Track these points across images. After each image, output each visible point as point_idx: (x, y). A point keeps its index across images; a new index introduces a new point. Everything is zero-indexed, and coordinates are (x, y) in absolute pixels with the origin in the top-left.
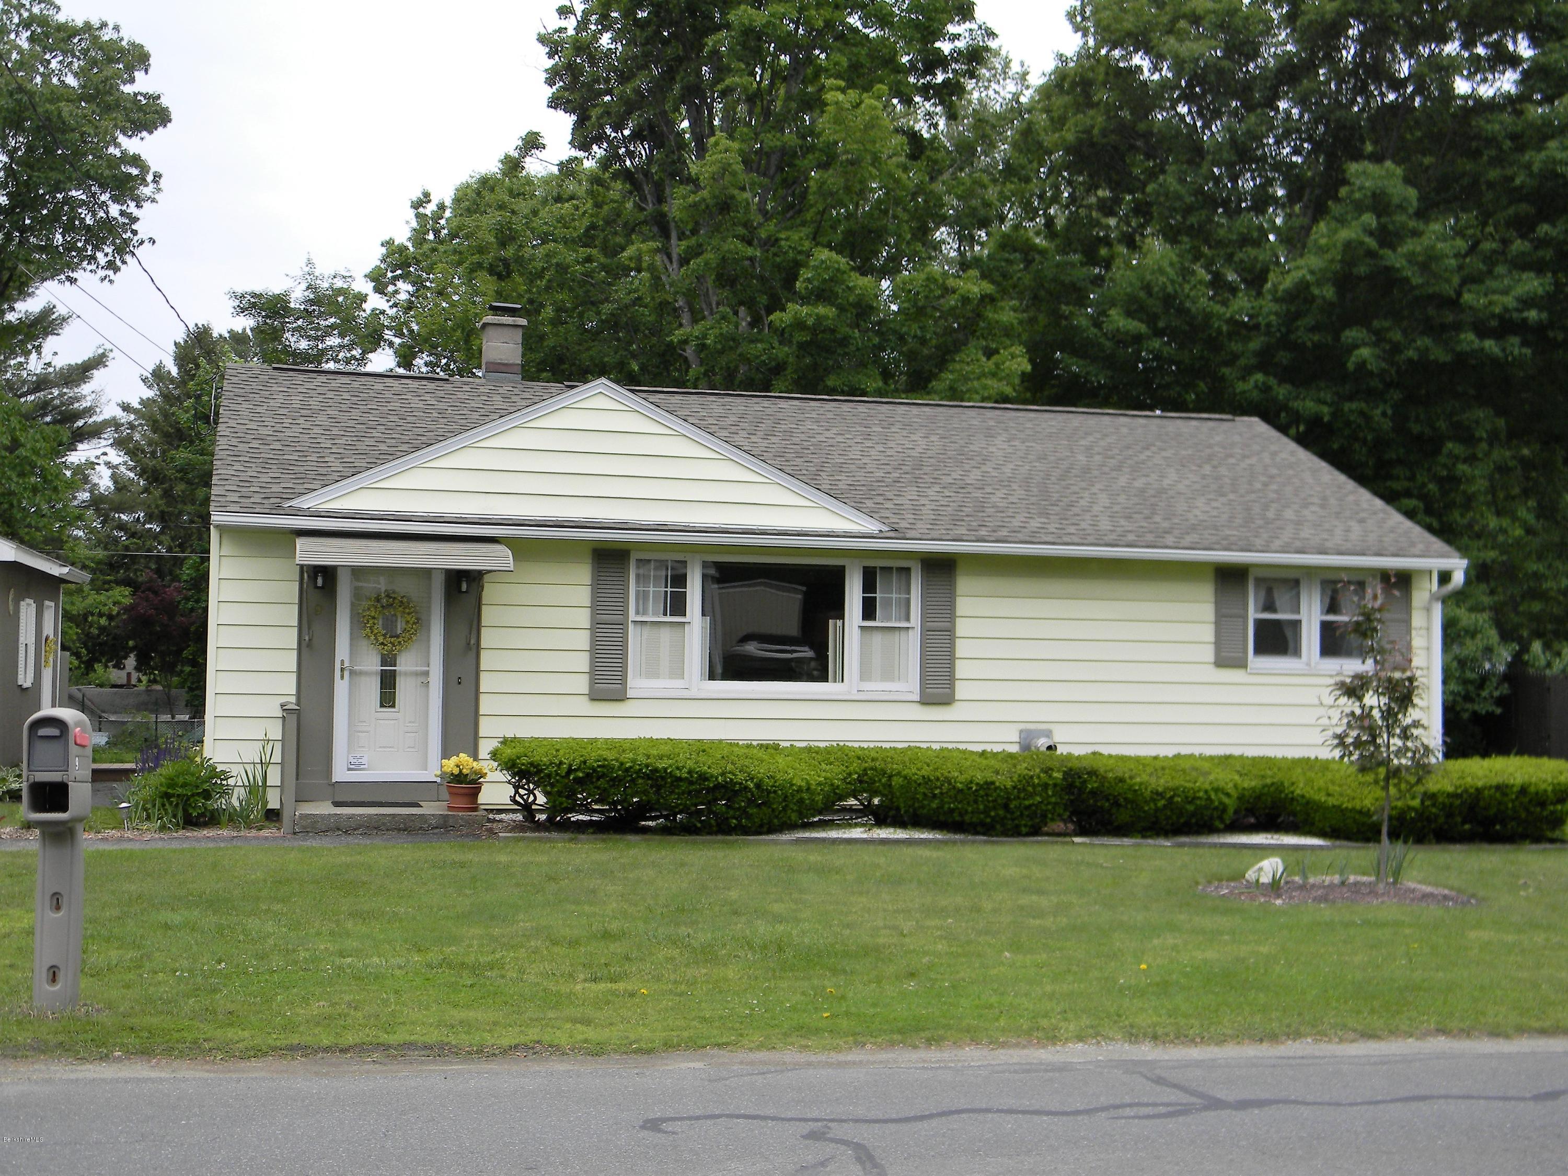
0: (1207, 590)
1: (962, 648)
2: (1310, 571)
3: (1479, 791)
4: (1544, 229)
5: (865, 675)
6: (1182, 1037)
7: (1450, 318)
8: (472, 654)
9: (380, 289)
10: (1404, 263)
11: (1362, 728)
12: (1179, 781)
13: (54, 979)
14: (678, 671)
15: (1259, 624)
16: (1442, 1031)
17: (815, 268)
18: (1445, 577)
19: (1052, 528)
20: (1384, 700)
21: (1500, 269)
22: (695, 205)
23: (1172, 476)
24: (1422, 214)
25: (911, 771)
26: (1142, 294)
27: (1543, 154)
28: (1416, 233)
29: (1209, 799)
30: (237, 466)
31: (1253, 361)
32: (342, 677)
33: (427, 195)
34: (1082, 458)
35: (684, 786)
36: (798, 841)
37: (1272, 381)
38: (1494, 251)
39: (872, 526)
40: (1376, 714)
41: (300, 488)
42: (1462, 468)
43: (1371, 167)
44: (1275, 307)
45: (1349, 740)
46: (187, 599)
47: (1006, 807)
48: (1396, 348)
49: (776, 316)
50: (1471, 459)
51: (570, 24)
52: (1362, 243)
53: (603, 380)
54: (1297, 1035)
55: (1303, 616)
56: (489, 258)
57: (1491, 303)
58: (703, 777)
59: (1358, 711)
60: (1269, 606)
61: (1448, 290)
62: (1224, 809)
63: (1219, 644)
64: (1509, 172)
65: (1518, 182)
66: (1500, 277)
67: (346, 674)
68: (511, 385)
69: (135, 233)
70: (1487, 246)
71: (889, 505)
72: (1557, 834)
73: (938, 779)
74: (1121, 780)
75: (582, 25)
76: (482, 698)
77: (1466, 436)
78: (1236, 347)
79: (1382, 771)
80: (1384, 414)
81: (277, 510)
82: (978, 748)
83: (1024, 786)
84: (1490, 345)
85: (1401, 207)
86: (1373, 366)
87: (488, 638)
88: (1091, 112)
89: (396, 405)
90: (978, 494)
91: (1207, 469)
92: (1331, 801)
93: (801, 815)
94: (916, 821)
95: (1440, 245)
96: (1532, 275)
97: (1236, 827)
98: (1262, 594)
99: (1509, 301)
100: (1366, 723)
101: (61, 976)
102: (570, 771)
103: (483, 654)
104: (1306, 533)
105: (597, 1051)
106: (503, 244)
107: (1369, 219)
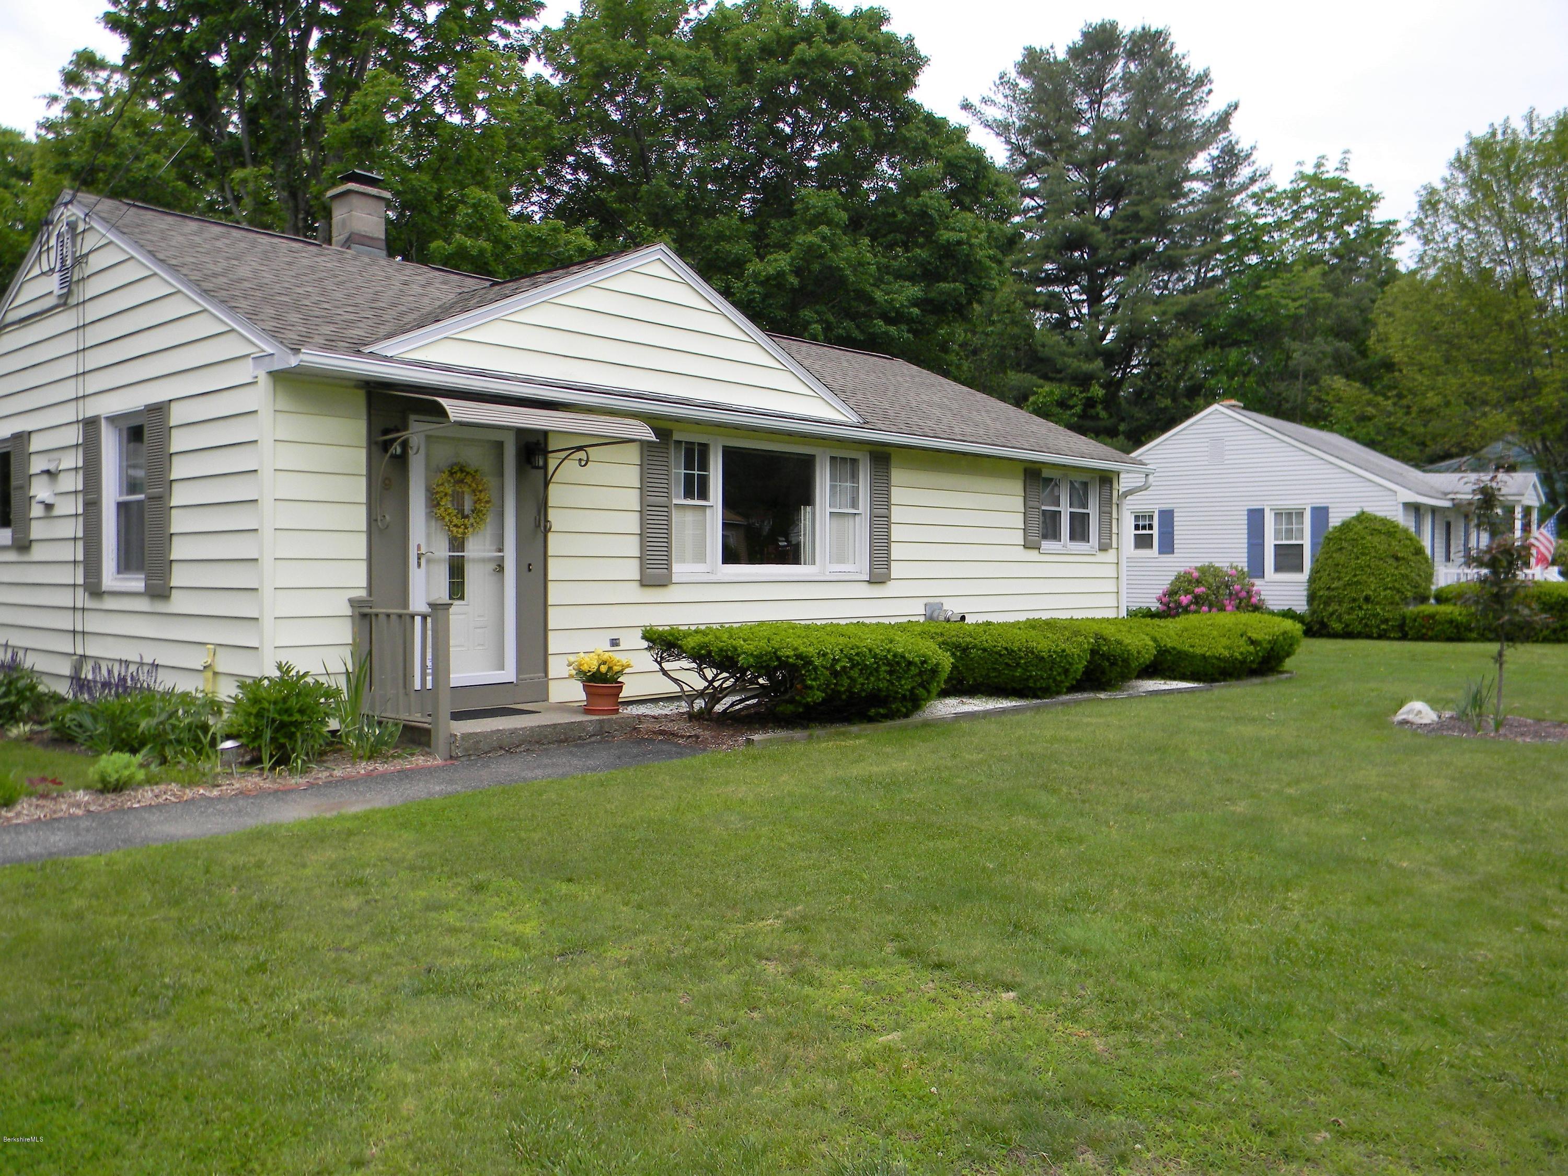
0: (1017, 487)
1: (895, 532)
2: (1067, 473)
8: (541, 541)
14: (703, 554)
32: (419, 565)
39: (853, 418)
55: (1062, 508)
63: (1026, 529)
67: (423, 561)
73: (1020, 650)
76: (550, 587)
81: (359, 355)
87: (554, 518)
103: (552, 539)
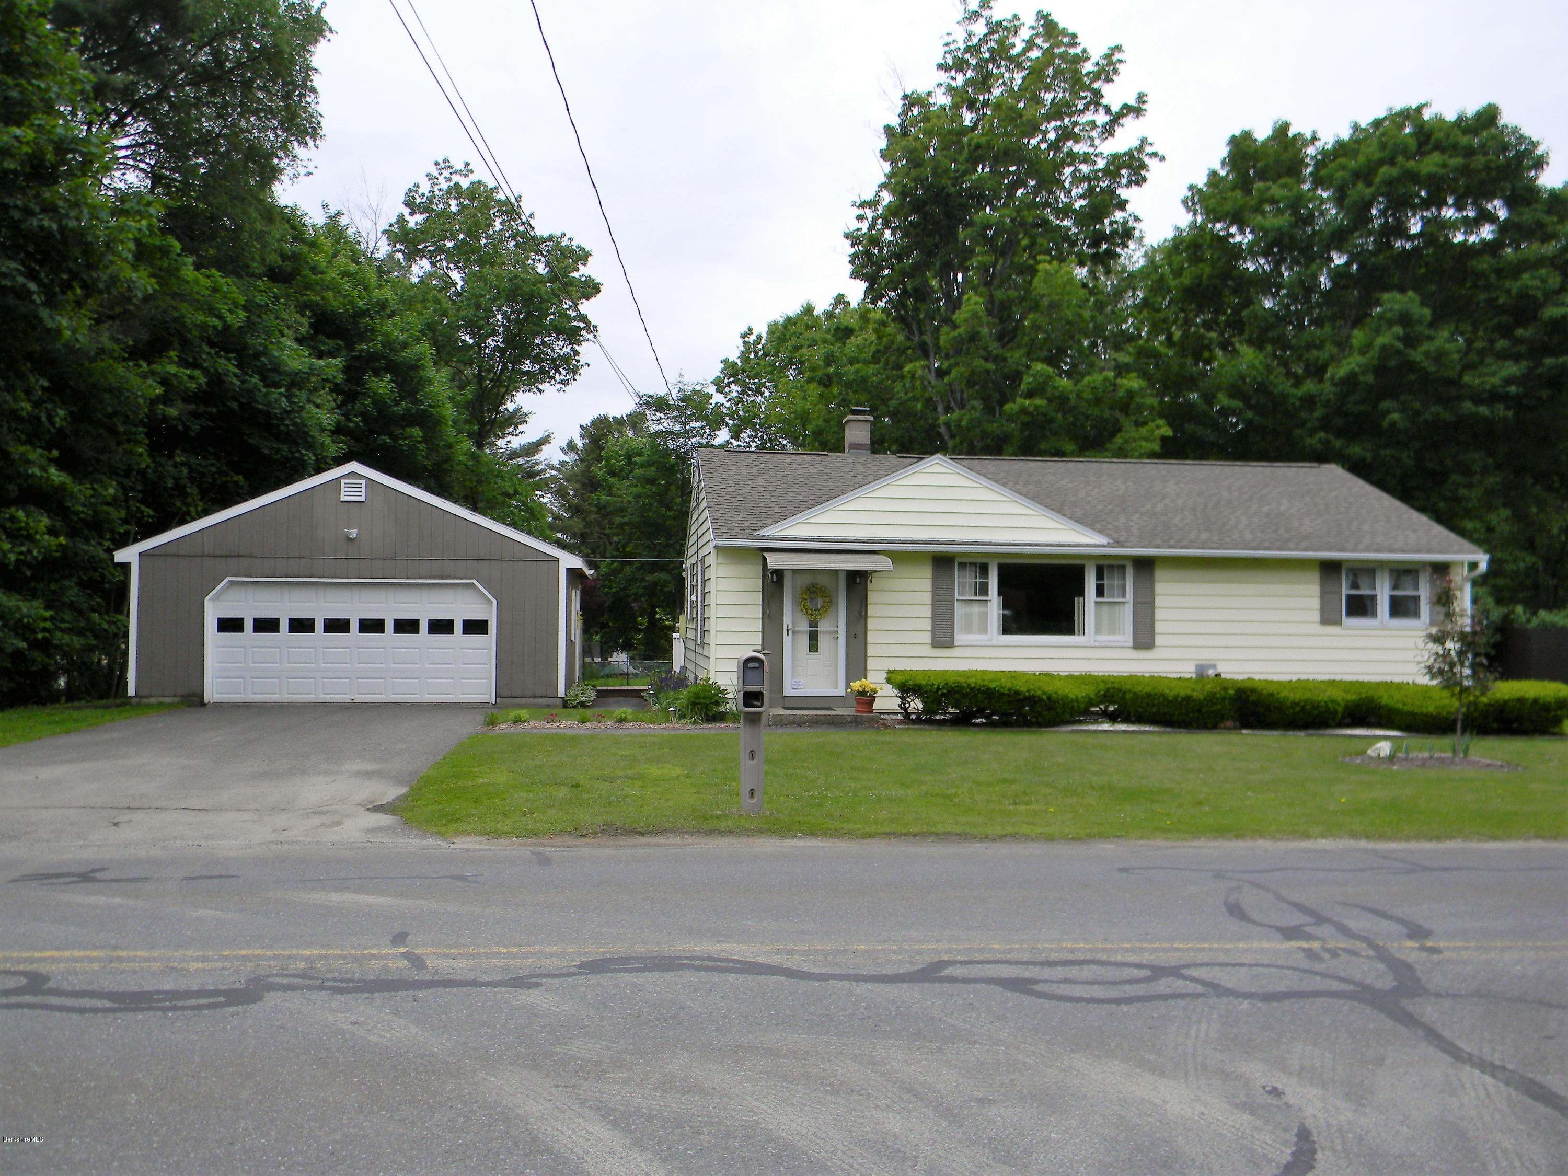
0: (1315, 576)
1: (1159, 614)
2: (1382, 564)
3: (1506, 702)
4: (1520, 332)
5: (1098, 631)
6: (1382, 837)
7: (1454, 392)
8: (862, 621)
9: (720, 390)
10: (1422, 357)
11: (1444, 662)
12: (1308, 695)
13: (752, 795)
14: (984, 629)
15: (1349, 597)
16: (1538, 837)
17: (1033, 376)
18: (1473, 566)
19: (1215, 538)
20: (1458, 646)
21: (1488, 360)
22: (954, 338)
23: (1285, 504)
24: (1432, 325)
25: (1138, 689)
26: (1240, 382)
27: (1519, 283)
28: (1430, 338)
29: (1327, 706)
30: (721, 511)
31: (1317, 424)
32: (788, 635)
33: (750, 330)
34: (1225, 494)
35: (1005, 698)
36: (1073, 731)
37: (1331, 437)
38: (1484, 349)
39: (1103, 540)
40: (1453, 653)
41: (760, 524)
42: (1463, 492)
43: (1398, 296)
44: (1333, 389)
45: (1435, 670)
46: (604, 586)
47: (1199, 711)
48: (1417, 413)
49: (1007, 407)
50: (1470, 486)
51: (865, 226)
52: (1392, 346)
53: (938, 455)
54: (1451, 837)
55: (1378, 592)
56: (819, 373)
57: (1483, 383)
58: (1017, 693)
59: (1441, 652)
60: (1355, 586)
61: (1452, 374)
62: (1336, 712)
63: (1323, 610)
64: (1494, 295)
65: (1501, 301)
66: (1490, 365)
67: (790, 632)
68: (866, 457)
69: (578, 361)
70: (1479, 344)
71: (1110, 526)
72: (1556, 730)
74: (1271, 695)
75: (872, 226)
76: (869, 646)
77: (1466, 471)
78: (1304, 415)
79: (1457, 689)
80: (1409, 457)
81: (750, 537)
82: (1178, 676)
83: (1211, 699)
84: (1483, 410)
85: (1420, 322)
86: (1401, 425)
87: (871, 610)
88: (1201, 265)
89: (800, 471)
90: (1165, 518)
91: (1307, 499)
92: (1407, 708)
93: (1071, 715)
94: (1140, 720)
95: (1447, 346)
96: (1511, 363)
97: (1341, 725)
98: (1351, 577)
99: (1496, 380)
100: (1448, 660)
101: (756, 794)
102: (938, 689)
103: (869, 620)
104: (1379, 539)
105: (1050, 838)
106: (828, 365)
107: (1398, 330)
